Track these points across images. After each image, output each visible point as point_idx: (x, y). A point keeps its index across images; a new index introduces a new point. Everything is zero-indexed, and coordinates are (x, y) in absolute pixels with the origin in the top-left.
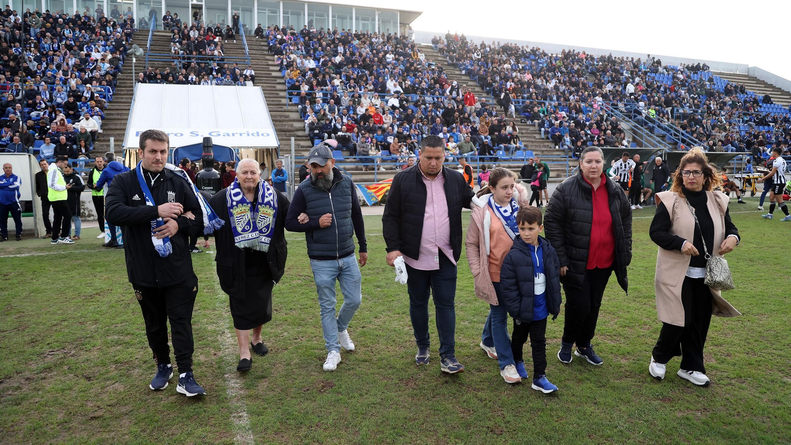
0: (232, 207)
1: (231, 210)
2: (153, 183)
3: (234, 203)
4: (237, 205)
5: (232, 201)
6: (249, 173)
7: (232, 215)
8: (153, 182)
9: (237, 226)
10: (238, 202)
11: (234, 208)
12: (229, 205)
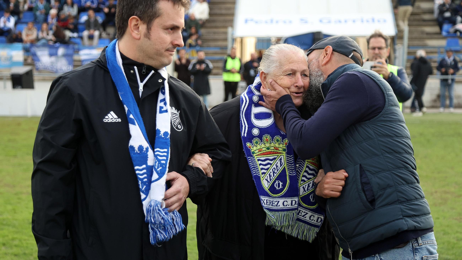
0: (250, 137)
1: (248, 144)
2: (141, 88)
3: (256, 132)
4: (260, 137)
5: (251, 126)
6: (298, 75)
7: (250, 154)
8: (141, 85)
9: (261, 176)
10: (263, 131)
11: (254, 141)
12: (244, 133)
